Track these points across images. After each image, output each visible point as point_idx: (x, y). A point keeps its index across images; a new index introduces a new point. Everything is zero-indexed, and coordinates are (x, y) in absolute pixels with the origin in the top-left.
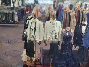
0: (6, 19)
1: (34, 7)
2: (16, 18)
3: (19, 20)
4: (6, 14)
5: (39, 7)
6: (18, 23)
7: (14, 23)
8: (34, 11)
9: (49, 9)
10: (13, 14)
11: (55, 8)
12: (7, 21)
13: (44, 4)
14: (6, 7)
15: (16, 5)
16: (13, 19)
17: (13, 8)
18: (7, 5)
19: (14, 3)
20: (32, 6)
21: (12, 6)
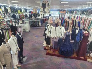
0: (35, 24)
1: (49, 18)
2: (40, 24)
3: (41, 25)
4: (35, 22)
5: (52, 18)
6: (41, 27)
7: (39, 26)
8: (49, 21)
9: (57, 19)
10: (38, 22)
11: (60, 18)
12: (35, 25)
13: (54, 16)
14: (35, 18)
15: (40, 18)
16: (38, 25)
17: (39, 19)
18: (35, 17)
19: (39, 16)
20: (48, 18)
21: (38, 18)
